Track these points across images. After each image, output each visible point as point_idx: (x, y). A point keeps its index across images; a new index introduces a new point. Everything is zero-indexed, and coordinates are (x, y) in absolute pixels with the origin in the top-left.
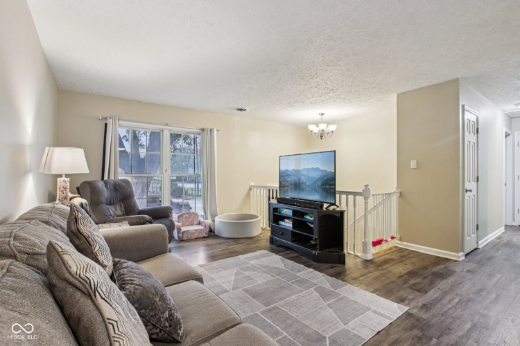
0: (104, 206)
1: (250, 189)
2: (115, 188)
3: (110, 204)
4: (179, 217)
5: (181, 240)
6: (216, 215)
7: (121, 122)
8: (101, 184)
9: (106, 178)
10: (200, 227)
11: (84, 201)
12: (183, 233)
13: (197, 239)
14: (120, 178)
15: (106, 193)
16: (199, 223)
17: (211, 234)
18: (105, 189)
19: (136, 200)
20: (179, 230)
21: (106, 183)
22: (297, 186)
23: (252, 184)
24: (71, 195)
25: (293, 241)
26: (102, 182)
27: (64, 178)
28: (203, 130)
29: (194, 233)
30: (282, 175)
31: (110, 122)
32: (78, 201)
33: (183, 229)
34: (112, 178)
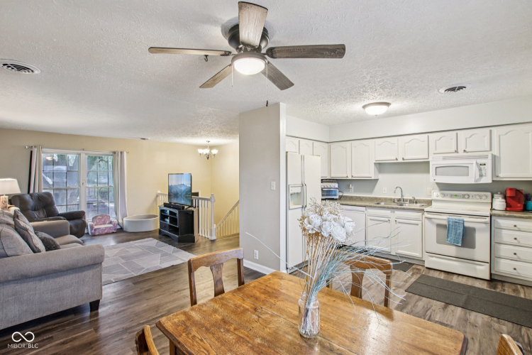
0: (30, 212)
1: (157, 196)
2: (39, 199)
3: (35, 210)
4: (93, 219)
5: (94, 235)
6: (126, 216)
7: (44, 150)
8: (28, 197)
9: (31, 192)
10: (111, 225)
11: (17, 208)
12: (95, 230)
13: (107, 234)
14: (44, 191)
15: (31, 203)
16: (111, 223)
17: (121, 230)
18: (31, 200)
19: (57, 207)
20: (92, 227)
21: (31, 195)
22: (176, 195)
23: (159, 192)
24: (9, 206)
25: (169, 231)
26: (29, 195)
27: (5, 196)
28: (115, 153)
29: (105, 230)
30: (170, 188)
31: (35, 150)
32: (13, 209)
33: (96, 227)
34: (37, 191)
